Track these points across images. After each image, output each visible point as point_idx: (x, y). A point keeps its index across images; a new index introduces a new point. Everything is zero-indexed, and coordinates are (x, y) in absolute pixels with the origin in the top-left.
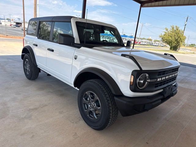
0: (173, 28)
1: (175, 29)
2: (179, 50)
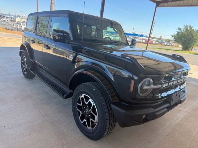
0: (186, 27)
1: (188, 28)
2: (192, 50)
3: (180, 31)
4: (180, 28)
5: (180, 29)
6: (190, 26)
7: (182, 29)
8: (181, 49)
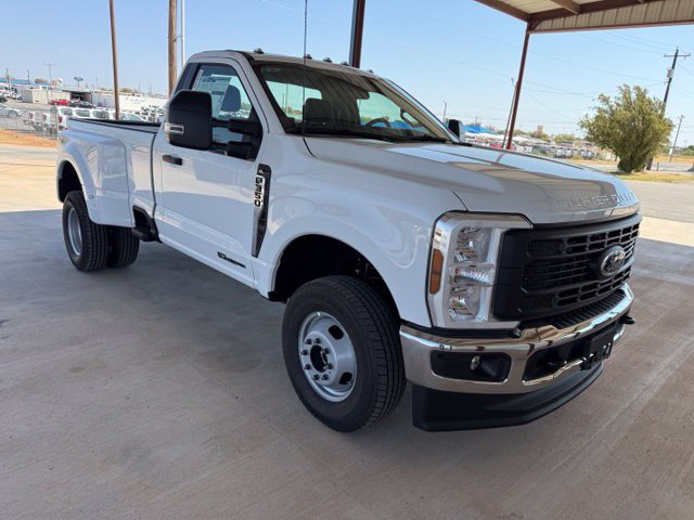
0: (626, 94)
1: (633, 96)
2: (649, 168)
3: (606, 107)
4: (606, 95)
5: (605, 100)
6: (638, 88)
7: (612, 100)
8: (614, 167)
